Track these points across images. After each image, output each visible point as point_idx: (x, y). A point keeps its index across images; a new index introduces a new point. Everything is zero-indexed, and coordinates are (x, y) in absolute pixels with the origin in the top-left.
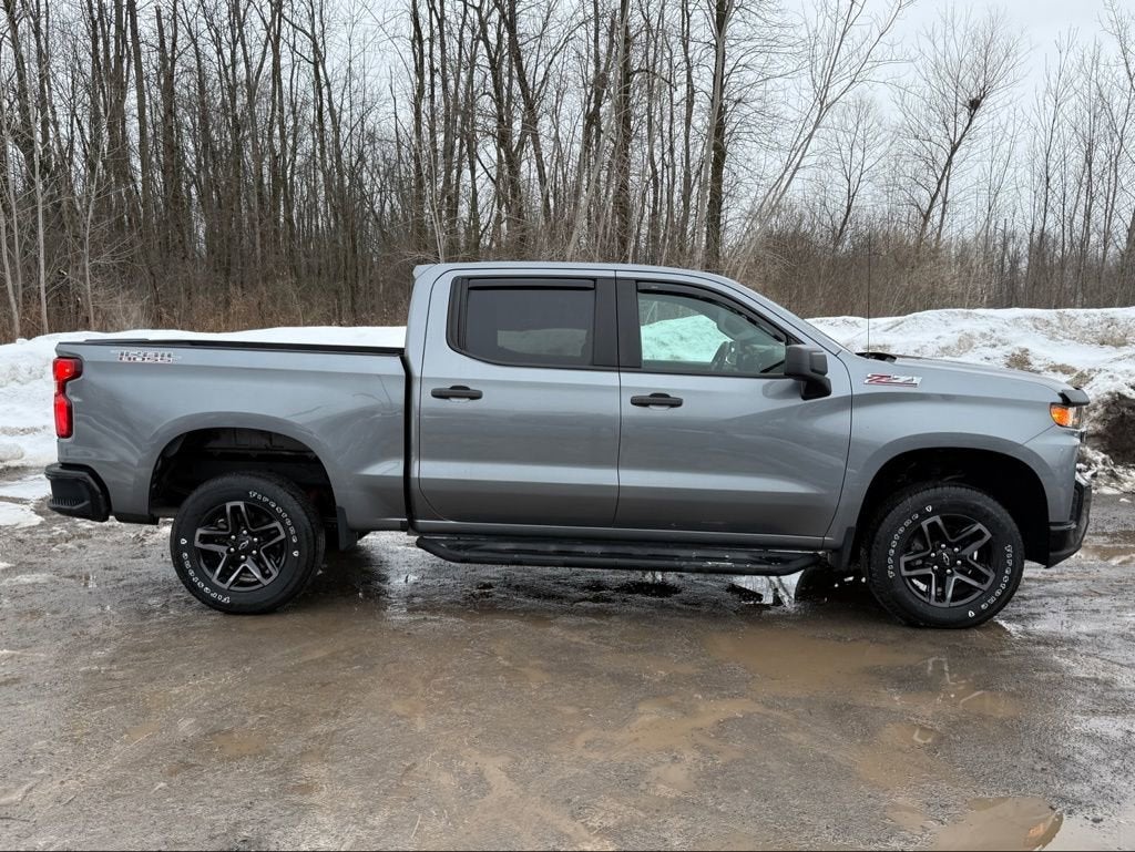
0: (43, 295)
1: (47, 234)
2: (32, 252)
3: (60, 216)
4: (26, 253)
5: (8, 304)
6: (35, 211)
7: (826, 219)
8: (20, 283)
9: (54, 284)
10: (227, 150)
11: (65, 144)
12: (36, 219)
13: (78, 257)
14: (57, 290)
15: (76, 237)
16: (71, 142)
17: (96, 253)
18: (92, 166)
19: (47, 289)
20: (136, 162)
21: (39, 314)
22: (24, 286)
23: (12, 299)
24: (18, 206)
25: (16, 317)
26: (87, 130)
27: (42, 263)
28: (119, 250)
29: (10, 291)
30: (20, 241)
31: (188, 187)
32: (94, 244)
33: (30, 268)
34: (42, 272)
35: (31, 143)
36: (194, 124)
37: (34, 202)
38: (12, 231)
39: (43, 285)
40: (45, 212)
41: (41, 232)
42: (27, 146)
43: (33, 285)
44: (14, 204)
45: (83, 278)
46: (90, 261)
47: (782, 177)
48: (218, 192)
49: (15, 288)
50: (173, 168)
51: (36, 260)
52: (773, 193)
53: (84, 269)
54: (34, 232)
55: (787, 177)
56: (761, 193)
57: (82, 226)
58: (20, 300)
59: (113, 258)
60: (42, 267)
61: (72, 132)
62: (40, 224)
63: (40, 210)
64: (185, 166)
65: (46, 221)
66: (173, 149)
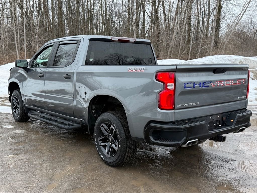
0: (25, 49)
1: (26, 32)
2: (23, 37)
3: (30, 27)
4: (21, 37)
5: (16, 51)
6: (23, 25)
7: (252, 28)
8: (19, 46)
9: (28, 46)
10: (75, 9)
11: (31, 7)
12: (24, 28)
13: (35, 39)
14: (29, 48)
15: (34, 33)
16: (33, 6)
17: (39, 37)
18: (38, 13)
19: (26, 47)
20: (50, 13)
21: (24, 54)
22: (20, 46)
23: (17, 50)
24: (19, 24)
25: (18, 55)
26: (38, 4)
27: (25, 40)
28: (46, 36)
29: (17, 48)
30: (19, 34)
31: (64, 20)
32: (39, 35)
33: (22, 41)
34: (25, 42)
35: (23, 6)
36: (66, 2)
37: (23, 23)
38: (17, 31)
39: (25, 46)
40: (26, 26)
41: (25, 31)
42: (22, 7)
43: (23, 46)
44: (18, 23)
45: (36, 45)
46: (38, 40)
47: (241, 14)
48: (72, 21)
49: (18, 47)
50: (60, 14)
51: (23, 39)
52: (237, 19)
53: (36, 42)
54: (23, 31)
55: (242, 14)
56: (233, 19)
57: (36, 30)
58: (19, 50)
59: (44, 39)
60: (25, 41)
61: (33, 4)
62: (25, 29)
63: (25, 25)
64: (63, 14)
65: (26, 28)
66: (60, 8)
